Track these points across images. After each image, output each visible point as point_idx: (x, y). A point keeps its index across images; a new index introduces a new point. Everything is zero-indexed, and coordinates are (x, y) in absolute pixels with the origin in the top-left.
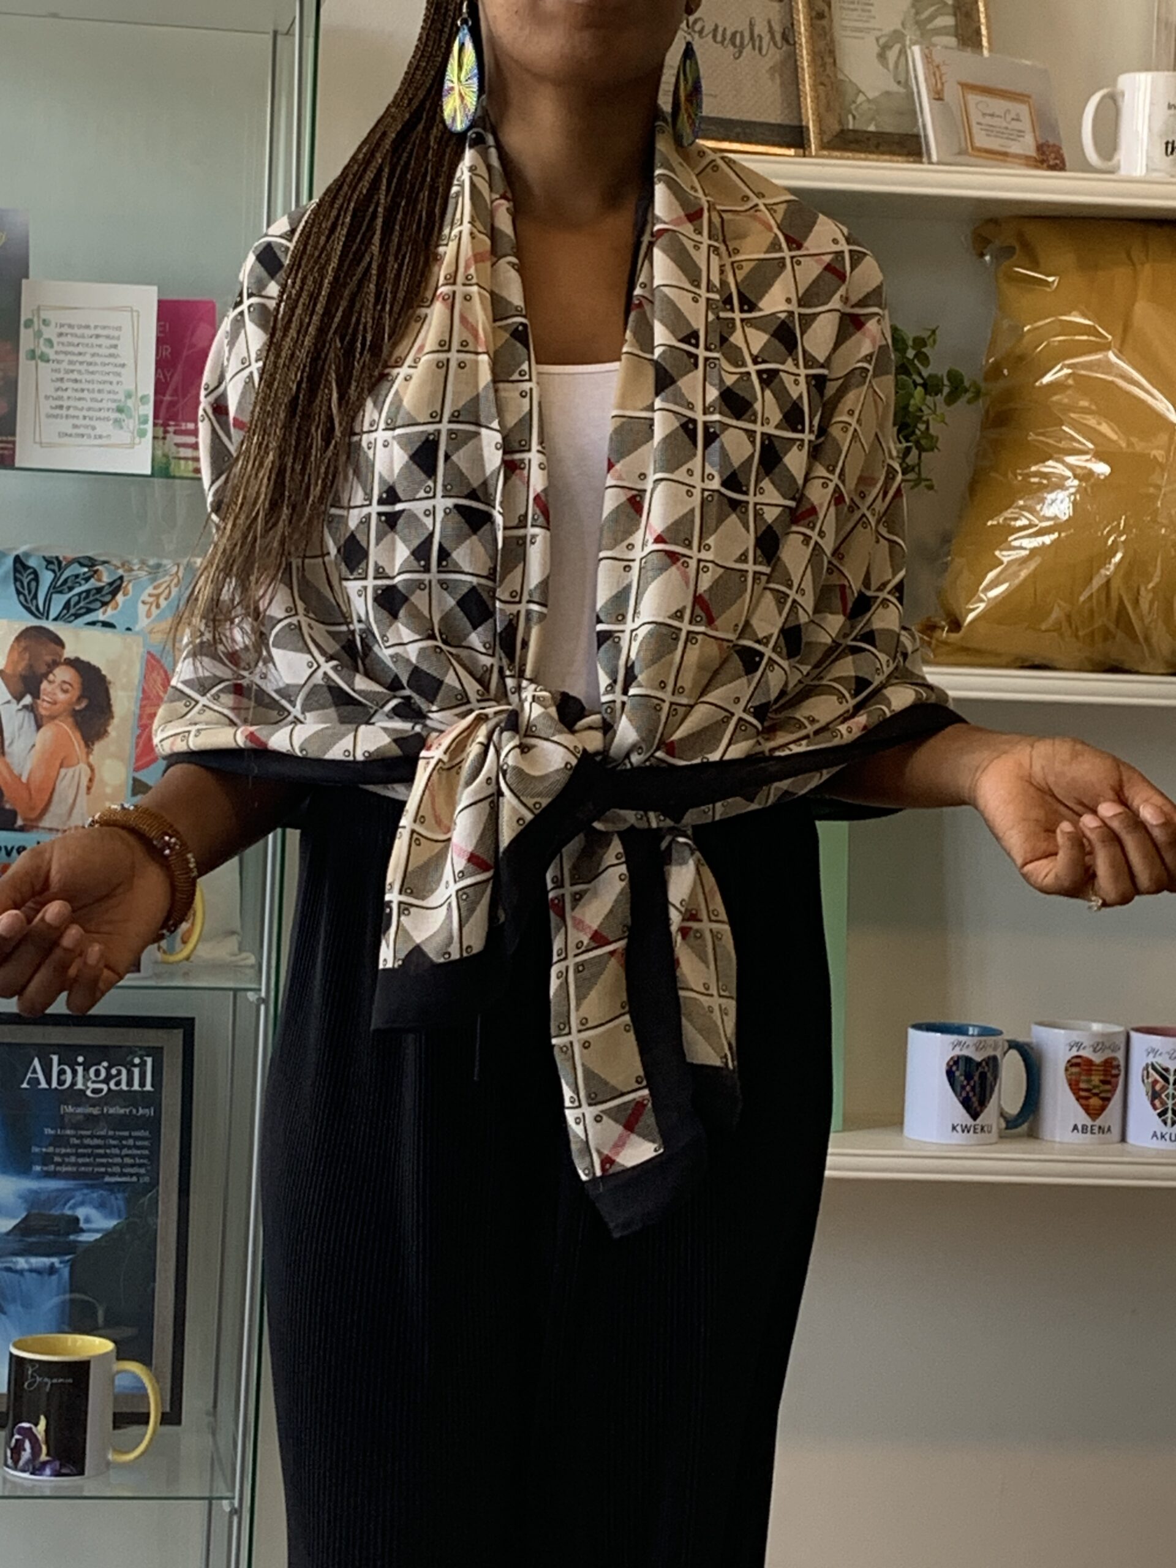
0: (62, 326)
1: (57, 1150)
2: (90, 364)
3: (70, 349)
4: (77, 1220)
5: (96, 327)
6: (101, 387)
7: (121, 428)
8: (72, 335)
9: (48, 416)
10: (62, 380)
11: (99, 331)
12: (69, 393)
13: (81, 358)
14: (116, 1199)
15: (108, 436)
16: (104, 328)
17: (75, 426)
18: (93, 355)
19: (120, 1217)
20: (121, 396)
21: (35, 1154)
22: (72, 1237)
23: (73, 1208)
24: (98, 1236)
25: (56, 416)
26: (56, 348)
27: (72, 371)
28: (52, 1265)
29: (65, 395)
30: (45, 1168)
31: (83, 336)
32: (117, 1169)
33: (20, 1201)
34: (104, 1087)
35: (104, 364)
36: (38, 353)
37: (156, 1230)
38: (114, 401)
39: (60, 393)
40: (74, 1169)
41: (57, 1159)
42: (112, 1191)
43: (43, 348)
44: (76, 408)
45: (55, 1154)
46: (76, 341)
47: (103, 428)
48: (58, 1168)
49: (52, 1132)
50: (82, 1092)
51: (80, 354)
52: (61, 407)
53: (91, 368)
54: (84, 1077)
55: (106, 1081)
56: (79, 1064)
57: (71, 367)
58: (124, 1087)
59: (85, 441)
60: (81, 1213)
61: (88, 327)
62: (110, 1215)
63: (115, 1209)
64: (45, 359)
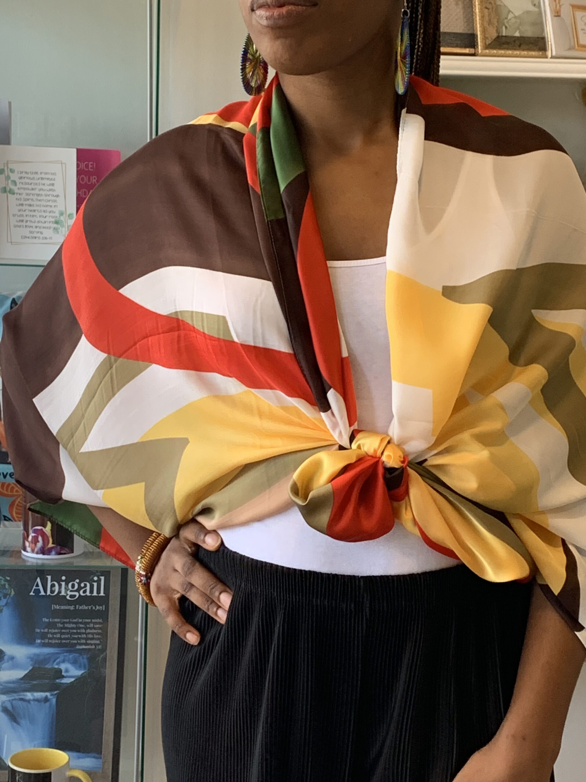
0: (22, 172)
1: (50, 630)
3: (26, 186)
4: (60, 671)
5: (41, 173)
6: (45, 209)
7: (58, 232)
8: (27, 178)
9: (15, 226)
10: (22, 205)
11: (43, 176)
12: (27, 213)
13: (33, 192)
15: (51, 238)
16: (46, 173)
17: (31, 232)
18: (40, 190)
20: (57, 214)
21: (37, 633)
25: (20, 226)
26: (19, 186)
27: (28, 200)
29: (24, 213)
31: (33, 178)
32: (83, 641)
34: (77, 594)
35: (46, 195)
36: (8, 189)
37: (105, 677)
38: (53, 217)
39: (21, 213)
40: (60, 641)
41: (50, 636)
43: (11, 186)
44: (31, 221)
45: (48, 633)
46: (30, 181)
47: (47, 233)
48: (50, 641)
50: (65, 597)
51: (33, 189)
52: (22, 221)
53: (39, 198)
54: (65, 588)
55: (78, 590)
56: (63, 581)
57: (28, 197)
58: (88, 593)
59: (36, 241)
61: (36, 173)
64: (12, 192)
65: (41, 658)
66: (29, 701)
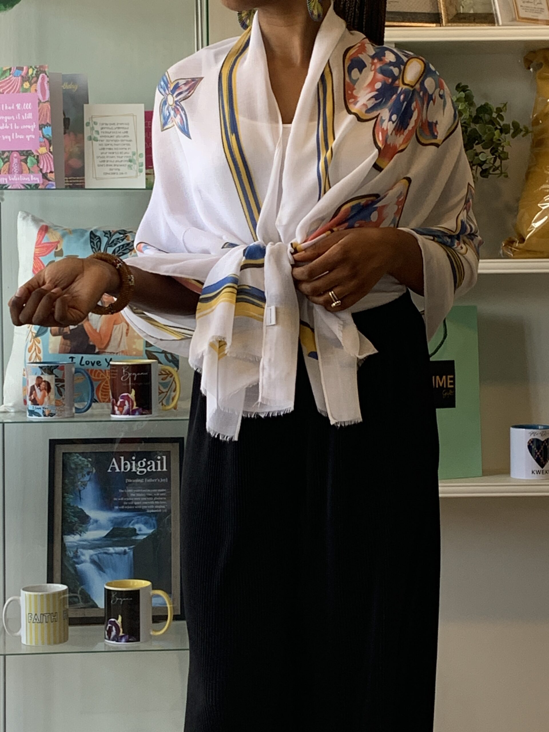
0: (103, 124)
1: (125, 499)
2: (116, 141)
3: (107, 134)
4: (135, 530)
5: (118, 124)
6: (121, 151)
7: (131, 169)
8: (107, 128)
9: (99, 166)
10: (104, 149)
11: (119, 126)
12: (108, 155)
13: (112, 139)
14: (152, 520)
15: (126, 173)
16: (121, 124)
17: (111, 170)
18: (117, 137)
19: (154, 527)
20: (131, 155)
21: (115, 501)
22: (133, 538)
23: (133, 524)
24: (145, 537)
25: (102, 166)
26: (101, 134)
27: (108, 145)
28: (125, 551)
29: (105, 155)
30: (120, 507)
31: (112, 128)
32: (152, 507)
33: (109, 523)
34: (145, 470)
35: (122, 141)
36: (93, 138)
37: (171, 533)
38: (127, 157)
39: (103, 155)
40: (133, 507)
41: (125, 503)
42: (150, 517)
43: (95, 135)
44: (111, 161)
45: (124, 501)
46: (109, 131)
47: (123, 169)
48: (126, 507)
49: (122, 491)
50: (136, 472)
51: (111, 137)
52: (104, 161)
53: (116, 143)
54: (136, 466)
55: (146, 467)
56: (133, 460)
57: (108, 143)
58: (154, 469)
59: (115, 176)
60: (137, 527)
61: (114, 124)
62: (150, 527)
63: (152, 525)
64: (96, 140)
65: (120, 520)
66: (111, 554)
